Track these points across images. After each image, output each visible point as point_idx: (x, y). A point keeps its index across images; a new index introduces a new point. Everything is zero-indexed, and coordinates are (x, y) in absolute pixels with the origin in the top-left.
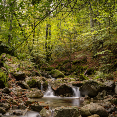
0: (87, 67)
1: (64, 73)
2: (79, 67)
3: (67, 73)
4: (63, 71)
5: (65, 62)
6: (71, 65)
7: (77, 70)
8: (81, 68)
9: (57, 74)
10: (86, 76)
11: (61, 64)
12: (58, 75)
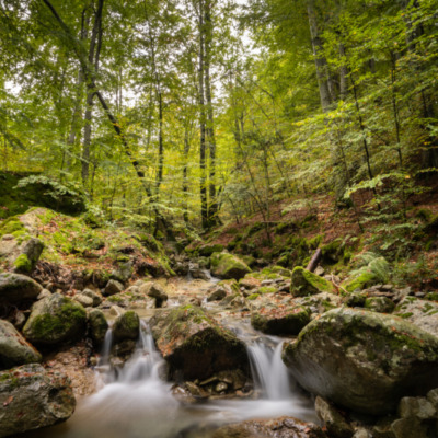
0: (320, 238)
1: (249, 262)
2: (294, 241)
3: (259, 261)
4: (249, 253)
5: (255, 230)
6: (272, 235)
7: (290, 250)
8: (302, 243)
9: (225, 267)
10: (319, 271)
11: (244, 235)
12: (228, 269)
